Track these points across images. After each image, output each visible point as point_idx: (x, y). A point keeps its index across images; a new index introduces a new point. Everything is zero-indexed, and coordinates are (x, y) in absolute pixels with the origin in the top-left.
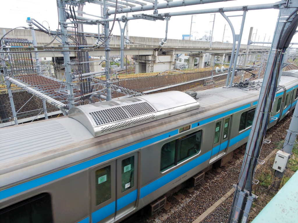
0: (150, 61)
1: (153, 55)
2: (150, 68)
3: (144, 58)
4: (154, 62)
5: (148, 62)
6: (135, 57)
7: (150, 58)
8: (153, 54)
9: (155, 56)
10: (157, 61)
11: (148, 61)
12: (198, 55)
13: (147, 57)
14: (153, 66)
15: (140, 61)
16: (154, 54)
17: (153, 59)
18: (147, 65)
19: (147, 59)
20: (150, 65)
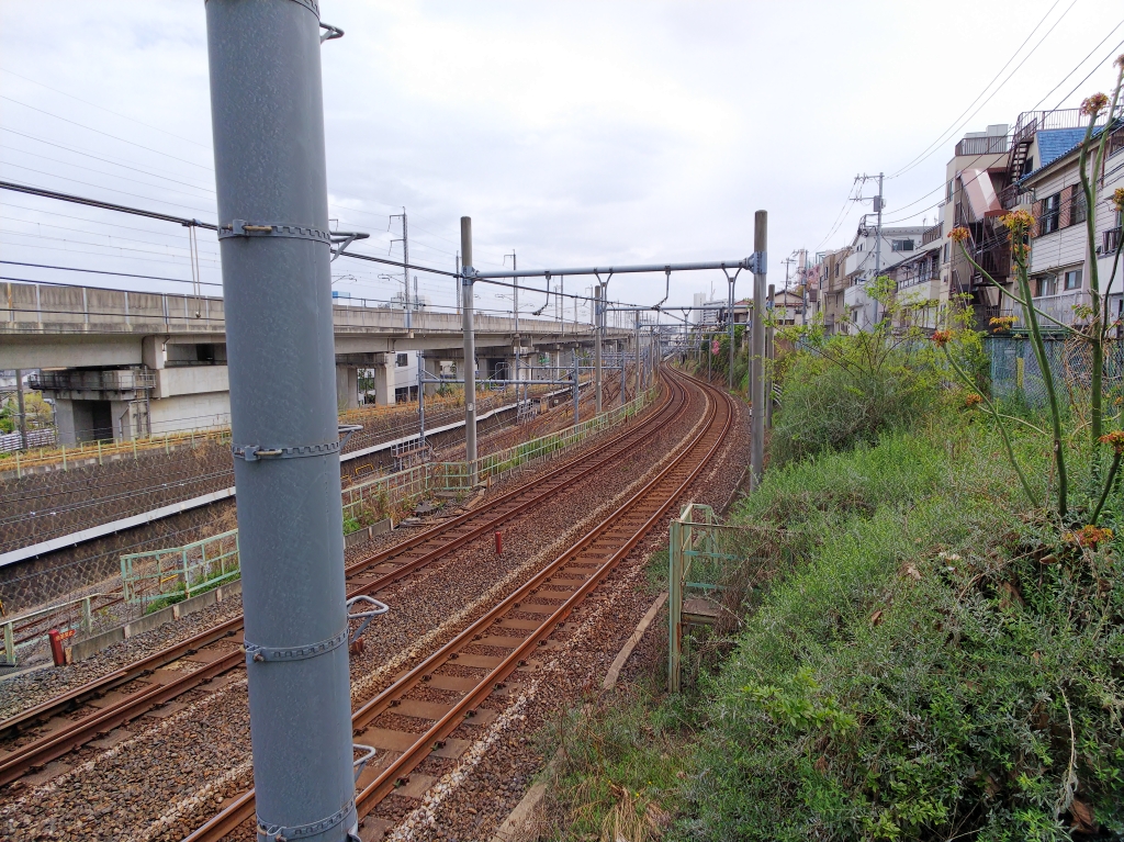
0: (124, 392)
1: (141, 366)
2: (133, 421)
3: (94, 380)
4: (152, 395)
5: (116, 398)
6: (50, 379)
7: (126, 379)
8: (139, 362)
9: (154, 371)
10: (165, 392)
11: (116, 392)
12: (366, 359)
13: (107, 375)
14: (146, 414)
15: (76, 396)
16: (148, 362)
17: (141, 384)
18: (116, 412)
19: (109, 386)
20: (132, 410)
